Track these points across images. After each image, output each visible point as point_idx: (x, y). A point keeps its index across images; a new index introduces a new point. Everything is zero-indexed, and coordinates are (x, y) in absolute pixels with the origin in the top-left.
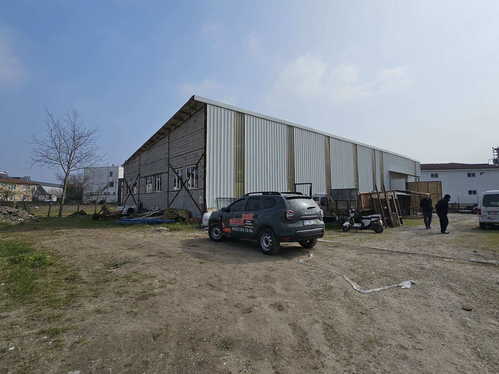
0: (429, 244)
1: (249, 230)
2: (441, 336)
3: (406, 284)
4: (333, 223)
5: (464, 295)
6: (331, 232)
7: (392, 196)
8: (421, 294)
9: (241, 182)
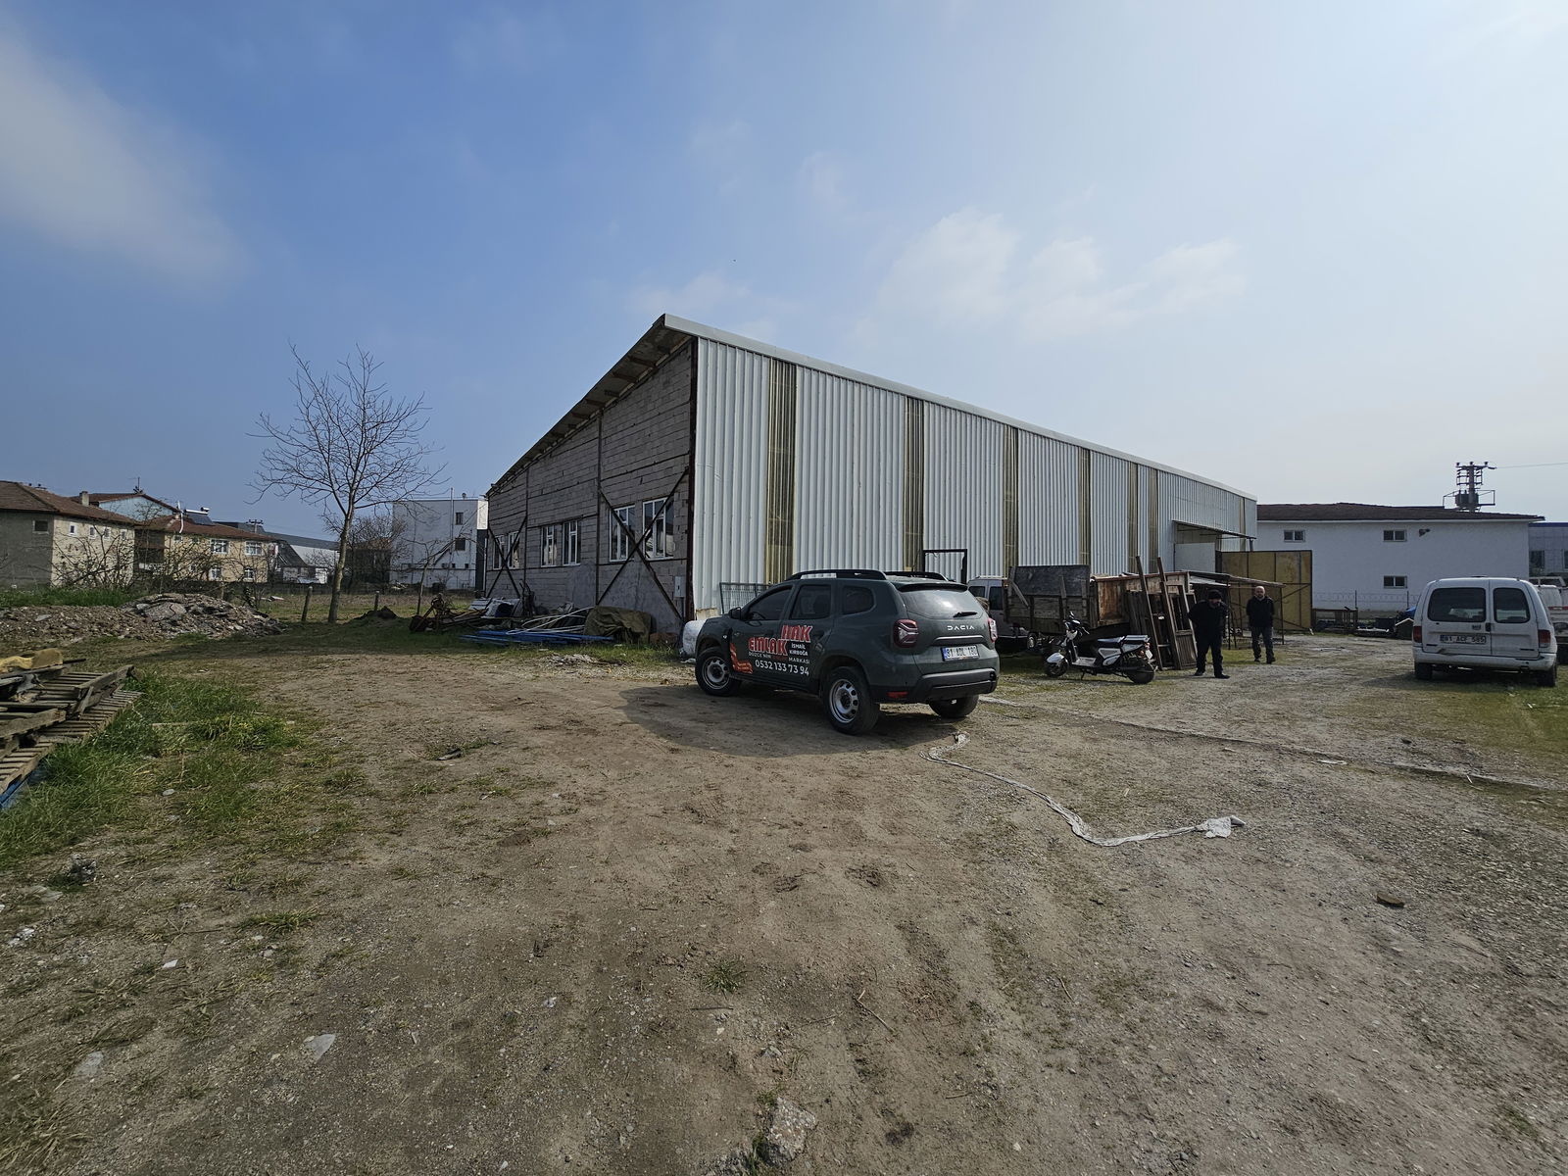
0: (1278, 716)
1: (799, 669)
2: (1318, 976)
3: (1219, 827)
4: (1019, 654)
5: (1381, 862)
6: (1015, 677)
7: (1180, 587)
8: (1258, 855)
9: (783, 544)
